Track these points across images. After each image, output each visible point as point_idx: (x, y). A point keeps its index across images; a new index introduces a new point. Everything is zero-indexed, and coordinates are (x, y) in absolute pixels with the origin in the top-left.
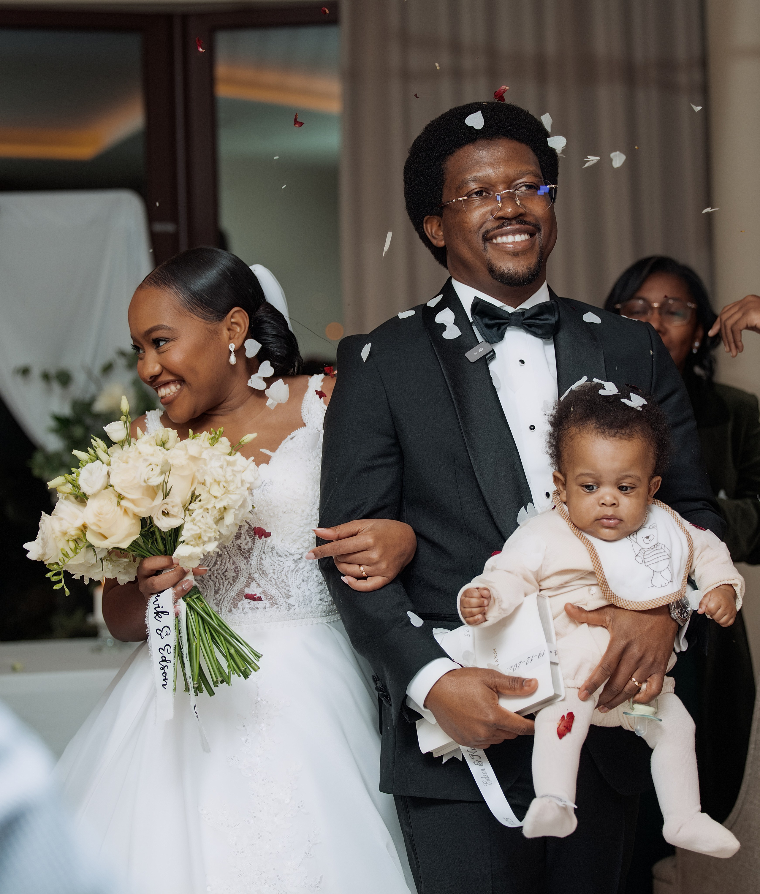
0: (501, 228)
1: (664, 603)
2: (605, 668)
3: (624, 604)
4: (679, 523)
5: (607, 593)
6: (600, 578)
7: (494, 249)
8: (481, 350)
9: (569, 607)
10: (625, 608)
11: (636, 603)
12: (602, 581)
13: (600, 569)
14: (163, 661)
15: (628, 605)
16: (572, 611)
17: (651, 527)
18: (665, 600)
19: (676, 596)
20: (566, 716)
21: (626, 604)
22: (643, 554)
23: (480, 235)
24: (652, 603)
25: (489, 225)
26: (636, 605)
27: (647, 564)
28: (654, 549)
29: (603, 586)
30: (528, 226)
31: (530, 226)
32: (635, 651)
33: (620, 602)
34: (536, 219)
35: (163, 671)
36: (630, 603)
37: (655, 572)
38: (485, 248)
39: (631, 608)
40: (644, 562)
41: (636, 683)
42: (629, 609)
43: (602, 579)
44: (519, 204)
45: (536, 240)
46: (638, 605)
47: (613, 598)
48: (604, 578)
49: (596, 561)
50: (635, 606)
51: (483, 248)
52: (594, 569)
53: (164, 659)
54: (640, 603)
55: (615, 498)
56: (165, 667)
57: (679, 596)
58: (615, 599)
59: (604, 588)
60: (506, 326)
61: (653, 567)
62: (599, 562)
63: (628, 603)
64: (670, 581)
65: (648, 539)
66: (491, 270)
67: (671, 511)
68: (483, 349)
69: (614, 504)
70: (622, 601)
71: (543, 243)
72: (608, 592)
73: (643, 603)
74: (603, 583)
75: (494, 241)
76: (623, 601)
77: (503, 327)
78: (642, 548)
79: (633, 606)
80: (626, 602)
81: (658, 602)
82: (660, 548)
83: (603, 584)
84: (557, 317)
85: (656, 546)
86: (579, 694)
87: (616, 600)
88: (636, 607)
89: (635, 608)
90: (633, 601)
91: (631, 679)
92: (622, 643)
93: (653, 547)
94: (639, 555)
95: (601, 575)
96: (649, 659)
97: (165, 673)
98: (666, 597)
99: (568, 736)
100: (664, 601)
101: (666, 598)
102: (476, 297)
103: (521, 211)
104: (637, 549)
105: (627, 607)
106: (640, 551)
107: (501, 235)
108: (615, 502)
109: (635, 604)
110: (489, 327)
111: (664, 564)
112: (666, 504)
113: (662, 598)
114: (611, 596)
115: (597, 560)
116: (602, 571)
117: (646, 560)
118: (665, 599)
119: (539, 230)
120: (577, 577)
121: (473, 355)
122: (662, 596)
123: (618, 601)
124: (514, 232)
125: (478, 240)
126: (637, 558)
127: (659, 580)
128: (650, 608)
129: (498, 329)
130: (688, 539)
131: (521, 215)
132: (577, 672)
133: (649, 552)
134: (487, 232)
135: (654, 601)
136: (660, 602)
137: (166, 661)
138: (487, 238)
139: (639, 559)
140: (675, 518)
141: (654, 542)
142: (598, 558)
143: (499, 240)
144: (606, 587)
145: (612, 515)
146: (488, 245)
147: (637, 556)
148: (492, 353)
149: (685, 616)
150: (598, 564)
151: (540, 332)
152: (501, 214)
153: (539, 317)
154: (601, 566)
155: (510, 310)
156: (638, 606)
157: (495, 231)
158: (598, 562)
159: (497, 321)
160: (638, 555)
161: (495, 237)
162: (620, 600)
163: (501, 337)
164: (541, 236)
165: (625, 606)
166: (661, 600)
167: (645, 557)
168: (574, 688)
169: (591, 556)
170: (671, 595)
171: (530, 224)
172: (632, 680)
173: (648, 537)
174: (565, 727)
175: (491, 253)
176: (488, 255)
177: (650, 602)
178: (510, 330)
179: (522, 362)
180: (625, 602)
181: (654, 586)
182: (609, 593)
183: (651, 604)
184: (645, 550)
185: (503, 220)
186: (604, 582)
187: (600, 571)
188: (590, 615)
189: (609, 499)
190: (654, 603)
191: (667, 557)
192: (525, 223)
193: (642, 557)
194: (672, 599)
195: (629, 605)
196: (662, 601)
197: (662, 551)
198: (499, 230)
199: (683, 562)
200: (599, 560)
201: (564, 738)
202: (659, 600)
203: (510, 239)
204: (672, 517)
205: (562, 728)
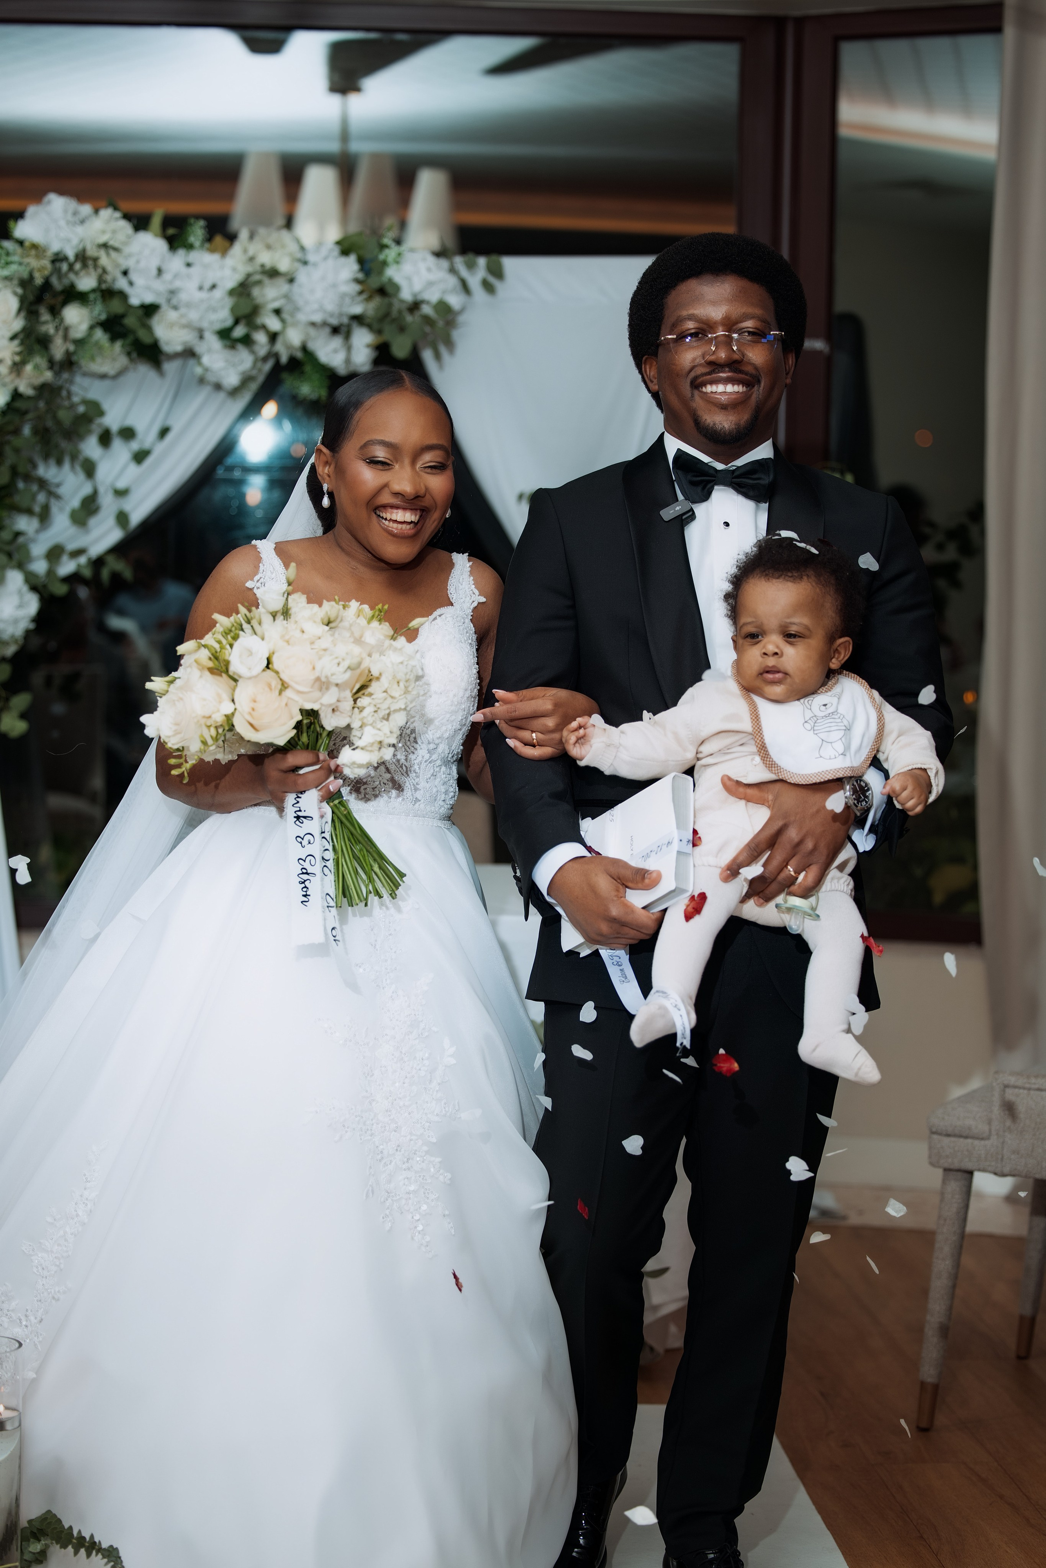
0: (710, 375)
1: (831, 777)
2: (752, 848)
3: (788, 776)
4: (872, 700)
5: (767, 761)
6: (758, 741)
7: (701, 398)
8: (678, 508)
9: (726, 779)
10: (788, 781)
11: (801, 775)
12: (761, 745)
13: (759, 732)
14: (303, 873)
15: (791, 777)
16: (728, 783)
17: (833, 695)
18: (832, 774)
19: (846, 771)
20: (696, 896)
21: (789, 777)
22: (814, 722)
23: (689, 381)
24: (817, 776)
25: (700, 370)
26: (801, 777)
27: (816, 732)
28: (828, 718)
29: (762, 751)
30: (743, 376)
31: (746, 377)
32: (793, 834)
33: (782, 773)
34: (756, 368)
35: (303, 885)
36: (794, 776)
37: (824, 742)
38: (693, 396)
39: (795, 781)
40: (813, 729)
41: (792, 873)
42: (792, 782)
43: (761, 743)
44: (735, 350)
45: (752, 393)
46: (802, 777)
47: (775, 767)
48: (763, 742)
49: (756, 722)
50: (798, 779)
51: (690, 395)
52: (753, 731)
53: (304, 871)
54: (804, 775)
55: (778, 647)
56: (305, 881)
57: (850, 773)
58: (776, 769)
59: (763, 754)
60: (712, 484)
61: (823, 736)
62: (760, 724)
63: (792, 775)
64: (842, 754)
65: (824, 707)
66: (697, 422)
67: (866, 687)
68: (680, 507)
69: (776, 654)
70: (785, 772)
71: (760, 397)
72: (768, 759)
73: (807, 775)
74: (761, 747)
75: (704, 389)
76: (787, 773)
77: (709, 486)
78: (815, 716)
79: (797, 779)
80: (790, 774)
81: (823, 775)
82: (836, 717)
83: (762, 749)
84: (771, 477)
85: (831, 714)
86: (721, 874)
87: (778, 770)
88: (800, 780)
89: (798, 781)
90: (798, 773)
91: (786, 866)
92: (779, 824)
93: (827, 716)
94: (810, 721)
95: (760, 738)
96: (809, 845)
97: (305, 887)
98: (834, 770)
99: (697, 919)
100: (830, 775)
101: (834, 772)
102: (678, 449)
103: (736, 357)
104: (809, 714)
105: (791, 779)
106: (811, 719)
107: (712, 383)
108: (776, 650)
109: (799, 777)
110: (693, 484)
111: (837, 735)
112: (863, 679)
113: (829, 771)
114: (772, 764)
115: (758, 722)
116: (761, 734)
117: (815, 728)
118: (832, 772)
119: (759, 382)
120: (737, 741)
121: (668, 513)
122: (829, 769)
123: (781, 772)
124: (727, 381)
125: (686, 388)
126: (806, 724)
127: (828, 751)
128: (814, 781)
129: (704, 488)
130: (879, 718)
131: (736, 362)
132: (720, 850)
133: (823, 720)
134: (696, 378)
135: (819, 774)
136: (826, 775)
137: (307, 873)
138: (697, 385)
139: (808, 726)
140: (870, 694)
141: (830, 710)
142: (759, 720)
143: (709, 389)
144: (765, 753)
145: (773, 666)
146: (696, 392)
147: (806, 722)
148: (691, 513)
149: (863, 805)
150: (758, 726)
151: (751, 493)
152: (713, 358)
153: (750, 476)
154: (762, 728)
155: (720, 466)
156: (802, 779)
157: (704, 378)
158: (758, 724)
159: (703, 478)
160: (808, 722)
161: (704, 384)
162: (783, 771)
163: (706, 496)
164: (760, 388)
165: (789, 779)
166: (827, 773)
167: (816, 724)
168: (716, 867)
169: (752, 717)
170: (840, 769)
171: (746, 374)
172: (787, 868)
173: (825, 705)
174: (694, 908)
175: (698, 403)
176: (694, 405)
177: (815, 775)
178: (719, 490)
179: (727, 524)
180: (788, 774)
181: (821, 757)
182: (769, 761)
183: (815, 777)
184: (818, 718)
185: (715, 366)
186: (763, 747)
187: (759, 734)
188: (750, 791)
189: (771, 648)
190: (819, 776)
191: (844, 728)
192: (741, 372)
193: (813, 724)
194: (841, 773)
195: (793, 778)
196: (828, 775)
197: (839, 720)
198: (708, 377)
199: (866, 740)
200: (760, 722)
201: (692, 921)
202: (825, 773)
203: (720, 388)
204: (866, 693)
205: (690, 909)
